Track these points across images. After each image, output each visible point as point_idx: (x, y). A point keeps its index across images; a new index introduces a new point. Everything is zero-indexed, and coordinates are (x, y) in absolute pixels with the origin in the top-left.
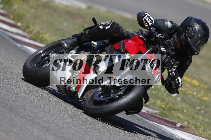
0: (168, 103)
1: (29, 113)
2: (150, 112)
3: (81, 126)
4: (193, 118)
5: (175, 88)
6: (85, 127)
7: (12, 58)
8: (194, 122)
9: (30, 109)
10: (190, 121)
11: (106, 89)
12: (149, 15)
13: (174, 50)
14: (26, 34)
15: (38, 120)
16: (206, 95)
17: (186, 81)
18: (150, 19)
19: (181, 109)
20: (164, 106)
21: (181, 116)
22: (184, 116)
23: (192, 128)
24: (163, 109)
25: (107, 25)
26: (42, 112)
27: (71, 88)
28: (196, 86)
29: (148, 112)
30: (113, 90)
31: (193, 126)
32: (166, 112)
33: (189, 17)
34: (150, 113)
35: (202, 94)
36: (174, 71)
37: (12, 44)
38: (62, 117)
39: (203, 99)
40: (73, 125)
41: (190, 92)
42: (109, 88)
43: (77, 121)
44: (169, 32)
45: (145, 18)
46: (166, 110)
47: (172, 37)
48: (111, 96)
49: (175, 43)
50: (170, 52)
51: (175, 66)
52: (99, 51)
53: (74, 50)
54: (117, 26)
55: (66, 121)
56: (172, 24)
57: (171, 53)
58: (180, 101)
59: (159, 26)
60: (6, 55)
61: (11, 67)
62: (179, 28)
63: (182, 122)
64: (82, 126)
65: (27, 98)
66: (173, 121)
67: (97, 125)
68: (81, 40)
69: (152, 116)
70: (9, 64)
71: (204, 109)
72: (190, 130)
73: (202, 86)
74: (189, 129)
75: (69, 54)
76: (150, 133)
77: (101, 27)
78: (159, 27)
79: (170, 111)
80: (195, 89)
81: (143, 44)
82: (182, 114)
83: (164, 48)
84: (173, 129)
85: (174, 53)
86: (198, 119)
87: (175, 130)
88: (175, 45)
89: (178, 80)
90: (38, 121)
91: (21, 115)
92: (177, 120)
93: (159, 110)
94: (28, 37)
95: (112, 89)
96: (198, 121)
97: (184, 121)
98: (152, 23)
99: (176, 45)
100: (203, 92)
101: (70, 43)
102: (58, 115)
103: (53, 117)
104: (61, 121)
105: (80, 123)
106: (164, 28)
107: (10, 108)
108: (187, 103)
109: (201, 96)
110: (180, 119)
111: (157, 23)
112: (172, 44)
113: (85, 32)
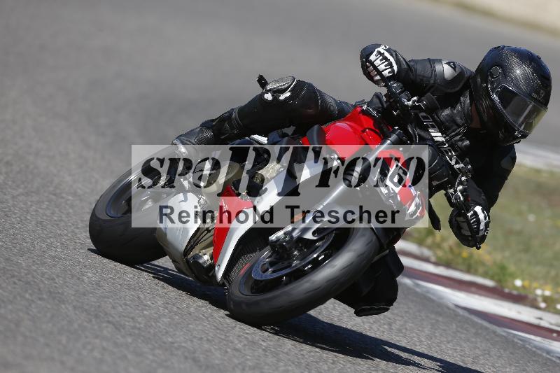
5: (469, 234)
11: (281, 251)
12: (382, 51)
13: (467, 136)
25: (283, 91)
27: (201, 257)
30: (299, 251)
36: (460, 191)
42: (287, 246)
44: (449, 91)
47: (458, 101)
48: (293, 265)
49: (468, 117)
50: (456, 141)
51: (464, 178)
54: (308, 89)
56: (454, 69)
57: (460, 143)
59: (421, 78)
62: (473, 77)
68: (222, 135)
76: (416, 359)
77: (269, 97)
78: (422, 80)
81: (375, 126)
83: (440, 134)
85: (467, 142)
88: (466, 122)
89: (476, 214)
95: (295, 249)
98: (390, 70)
101: (192, 143)
106: (435, 80)
111: (416, 70)
112: (458, 120)
113: (230, 113)
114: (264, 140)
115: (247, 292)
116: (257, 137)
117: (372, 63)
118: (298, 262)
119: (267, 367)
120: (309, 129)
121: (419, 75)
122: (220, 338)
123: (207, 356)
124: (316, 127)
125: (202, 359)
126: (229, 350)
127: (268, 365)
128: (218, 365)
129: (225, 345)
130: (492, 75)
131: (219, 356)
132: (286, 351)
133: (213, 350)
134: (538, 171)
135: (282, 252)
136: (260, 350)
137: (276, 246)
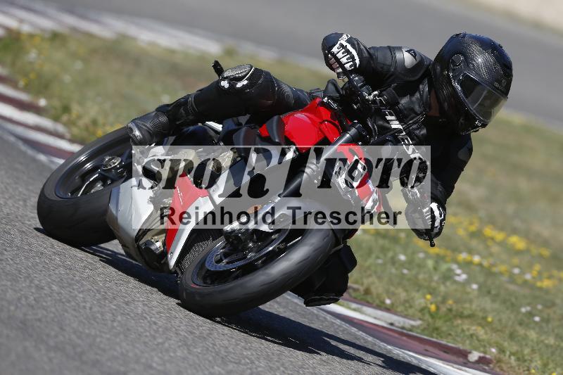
0: (444, 301)
1: (73, 337)
2: (397, 324)
3: (213, 367)
4: (512, 336)
6: (223, 369)
7: (25, 192)
8: (515, 348)
9: (75, 325)
10: (506, 344)
12: (345, 44)
14: (60, 128)
15: (96, 354)
16: (545, 274)
17: (492, 239)
18: (348, 52)
19: (481, 314)
20: (433, 307)
21: (481, 332)
22: (489, 332)
23: (510, 363)
24: (432, 316)
25: (240, 79)
26: (106, 333)
27: (153, 243)
28: (519, 253)
29: (392, 324)
30: (254, 243)
31: (513, 358)
32: (439, 323)
33: (457, 35)
34: (397, 327)
35: (535, 273)
37: (24, 154)
38: (160, 346)
39: (539, 284)
40: (191, 365)
41: (502, 268)
42: (242, 238)
43: (200, 355)
44: (408, 79)
45: (335, 50)
46: (440, 318)
49: (426, 105)
50: (414, 129)
52: (222, 144)
54: (265, 78)
55: (172, 354)
56: (415, 57)
57: (417, 132)
58: (476, 293)
59: (382, 65)
60: (8, 184)
61: (21, 216)
63: (482, 349)
64: (216, 368)
65: (65, 297)
66: (460, 346)
67: (257, 363)
68: (178, 120)
69: (402, 334)
70: (18, 208)
71: (541, 311)
72: (505, 368)
73: (534, 251)
74: (503, 365)
77: (225, 84)
78: (382, 68)
79: (450, 320)
80: (516, 261)
82: (483, 327)
84: (460, 367)
85: (424, 131)
86: (525, 337)
87: (466, 371)
88: (425, 110)
89: (431, 210)
90: (98, 357)
91: (52, 343)
92: (470, 344)
93: (420, 319)
94: (68, 136)
95: (250, 241)
96: (526, 345)
97: (488, 346)
100: (537, 267)
101: (147, 127)
102: (150, 340)
103: (138, 345)
104: (160, 355)
105: (211, 358)
107: (20, 325)
108: (494, 298)
109: (534, 278)
110: (479, 341)
111: (377, 58)
112: (417, 108)
113: (186, 98)
114: (219, 127)
115: (199, 281)
116: (211, 124)
117: (334, 56)
118: (253, 254)
120: (268, 120)
121: (380, 63)
124: (276, 118)
130: (453, 62)
134: (172, 52)
135: (236, 243)
137: (230, 236)
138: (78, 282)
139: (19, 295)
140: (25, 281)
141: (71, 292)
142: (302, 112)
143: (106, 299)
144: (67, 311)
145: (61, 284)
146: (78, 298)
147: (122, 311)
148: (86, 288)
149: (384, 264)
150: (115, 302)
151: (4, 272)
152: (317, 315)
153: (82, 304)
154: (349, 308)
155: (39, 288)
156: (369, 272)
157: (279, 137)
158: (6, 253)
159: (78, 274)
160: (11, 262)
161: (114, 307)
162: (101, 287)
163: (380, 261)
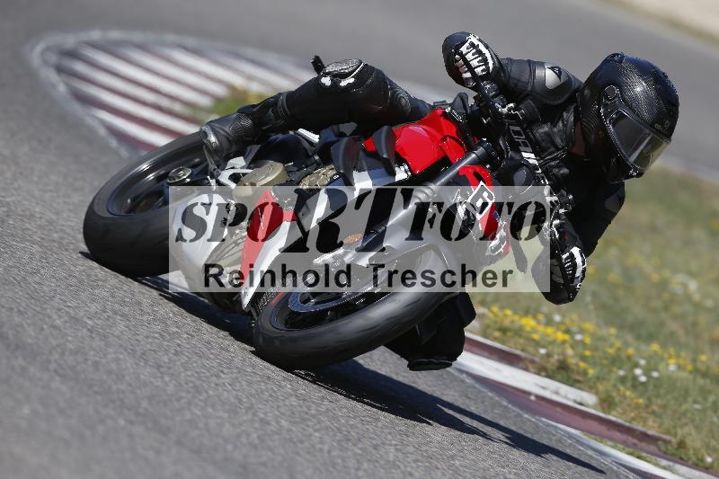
5: (562, 281)
12: (476, 42)
18: (480, 53)
25: (345, 76)
33: (614, 55)
36: (556, 226)
44: (548, 102)
45: (464, 49)
47: (560, 117)
49: (569, 140)
50: (551, 167)
51: (562, 211)
52: (317, 158)
53: (242, 158)
54: (377, 77)
56: (559, 75)
57: (556, 170)
59: (515, 81)
68: (266, 124)
75: (223, 169)
77: (327, 81)
78: (516, 85)
81: (458, 136)
85: (565, 171)
88: (567, 145)
89: (572, 256)
99: (571, 145)
101: (226, 132)
106: (533, 87)
107: (239, 469)
111: (509, 72)
112: (558, 141)
114: (315, 138)
115: (280, 325)
117: (463, 57)
119: (92, 353)
121: (515, 79)
122: (35, 310)
123: (18, 332)
125: (11, 336)
126: (45, 327)
127: (94, 350)
128: (31, 345)
129: (40, 319)
130: (606, 96)
131: (33, 334)
132: (117, 333)
133: (26, 326)
136: (85, 330)
138: (313, 416)
139: (238, 430)
140: (247, 412)
141: (304, 429)
142: (419, 124)
143: (348, 440)
144: (298, 454)
145: (292, 420)
146: (313, 438)
147: (369, 458)
148: (323, 425)
149: (704, 411)
150: (360, 445)
151: (220, 400)
152: (616, 472)
153: (318, 446)
154: (657, 465)
155: (264, 422)
156: (684, 420)
157: (387, 152)
158: (222, 375)
159: (314, 407)
160: (230, 388)
161: (359, 451)
162: (344, 426)
163: (697, 407)
